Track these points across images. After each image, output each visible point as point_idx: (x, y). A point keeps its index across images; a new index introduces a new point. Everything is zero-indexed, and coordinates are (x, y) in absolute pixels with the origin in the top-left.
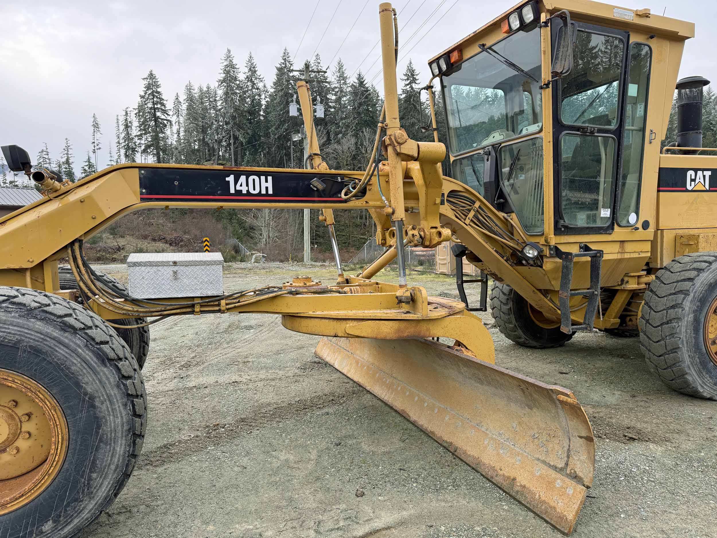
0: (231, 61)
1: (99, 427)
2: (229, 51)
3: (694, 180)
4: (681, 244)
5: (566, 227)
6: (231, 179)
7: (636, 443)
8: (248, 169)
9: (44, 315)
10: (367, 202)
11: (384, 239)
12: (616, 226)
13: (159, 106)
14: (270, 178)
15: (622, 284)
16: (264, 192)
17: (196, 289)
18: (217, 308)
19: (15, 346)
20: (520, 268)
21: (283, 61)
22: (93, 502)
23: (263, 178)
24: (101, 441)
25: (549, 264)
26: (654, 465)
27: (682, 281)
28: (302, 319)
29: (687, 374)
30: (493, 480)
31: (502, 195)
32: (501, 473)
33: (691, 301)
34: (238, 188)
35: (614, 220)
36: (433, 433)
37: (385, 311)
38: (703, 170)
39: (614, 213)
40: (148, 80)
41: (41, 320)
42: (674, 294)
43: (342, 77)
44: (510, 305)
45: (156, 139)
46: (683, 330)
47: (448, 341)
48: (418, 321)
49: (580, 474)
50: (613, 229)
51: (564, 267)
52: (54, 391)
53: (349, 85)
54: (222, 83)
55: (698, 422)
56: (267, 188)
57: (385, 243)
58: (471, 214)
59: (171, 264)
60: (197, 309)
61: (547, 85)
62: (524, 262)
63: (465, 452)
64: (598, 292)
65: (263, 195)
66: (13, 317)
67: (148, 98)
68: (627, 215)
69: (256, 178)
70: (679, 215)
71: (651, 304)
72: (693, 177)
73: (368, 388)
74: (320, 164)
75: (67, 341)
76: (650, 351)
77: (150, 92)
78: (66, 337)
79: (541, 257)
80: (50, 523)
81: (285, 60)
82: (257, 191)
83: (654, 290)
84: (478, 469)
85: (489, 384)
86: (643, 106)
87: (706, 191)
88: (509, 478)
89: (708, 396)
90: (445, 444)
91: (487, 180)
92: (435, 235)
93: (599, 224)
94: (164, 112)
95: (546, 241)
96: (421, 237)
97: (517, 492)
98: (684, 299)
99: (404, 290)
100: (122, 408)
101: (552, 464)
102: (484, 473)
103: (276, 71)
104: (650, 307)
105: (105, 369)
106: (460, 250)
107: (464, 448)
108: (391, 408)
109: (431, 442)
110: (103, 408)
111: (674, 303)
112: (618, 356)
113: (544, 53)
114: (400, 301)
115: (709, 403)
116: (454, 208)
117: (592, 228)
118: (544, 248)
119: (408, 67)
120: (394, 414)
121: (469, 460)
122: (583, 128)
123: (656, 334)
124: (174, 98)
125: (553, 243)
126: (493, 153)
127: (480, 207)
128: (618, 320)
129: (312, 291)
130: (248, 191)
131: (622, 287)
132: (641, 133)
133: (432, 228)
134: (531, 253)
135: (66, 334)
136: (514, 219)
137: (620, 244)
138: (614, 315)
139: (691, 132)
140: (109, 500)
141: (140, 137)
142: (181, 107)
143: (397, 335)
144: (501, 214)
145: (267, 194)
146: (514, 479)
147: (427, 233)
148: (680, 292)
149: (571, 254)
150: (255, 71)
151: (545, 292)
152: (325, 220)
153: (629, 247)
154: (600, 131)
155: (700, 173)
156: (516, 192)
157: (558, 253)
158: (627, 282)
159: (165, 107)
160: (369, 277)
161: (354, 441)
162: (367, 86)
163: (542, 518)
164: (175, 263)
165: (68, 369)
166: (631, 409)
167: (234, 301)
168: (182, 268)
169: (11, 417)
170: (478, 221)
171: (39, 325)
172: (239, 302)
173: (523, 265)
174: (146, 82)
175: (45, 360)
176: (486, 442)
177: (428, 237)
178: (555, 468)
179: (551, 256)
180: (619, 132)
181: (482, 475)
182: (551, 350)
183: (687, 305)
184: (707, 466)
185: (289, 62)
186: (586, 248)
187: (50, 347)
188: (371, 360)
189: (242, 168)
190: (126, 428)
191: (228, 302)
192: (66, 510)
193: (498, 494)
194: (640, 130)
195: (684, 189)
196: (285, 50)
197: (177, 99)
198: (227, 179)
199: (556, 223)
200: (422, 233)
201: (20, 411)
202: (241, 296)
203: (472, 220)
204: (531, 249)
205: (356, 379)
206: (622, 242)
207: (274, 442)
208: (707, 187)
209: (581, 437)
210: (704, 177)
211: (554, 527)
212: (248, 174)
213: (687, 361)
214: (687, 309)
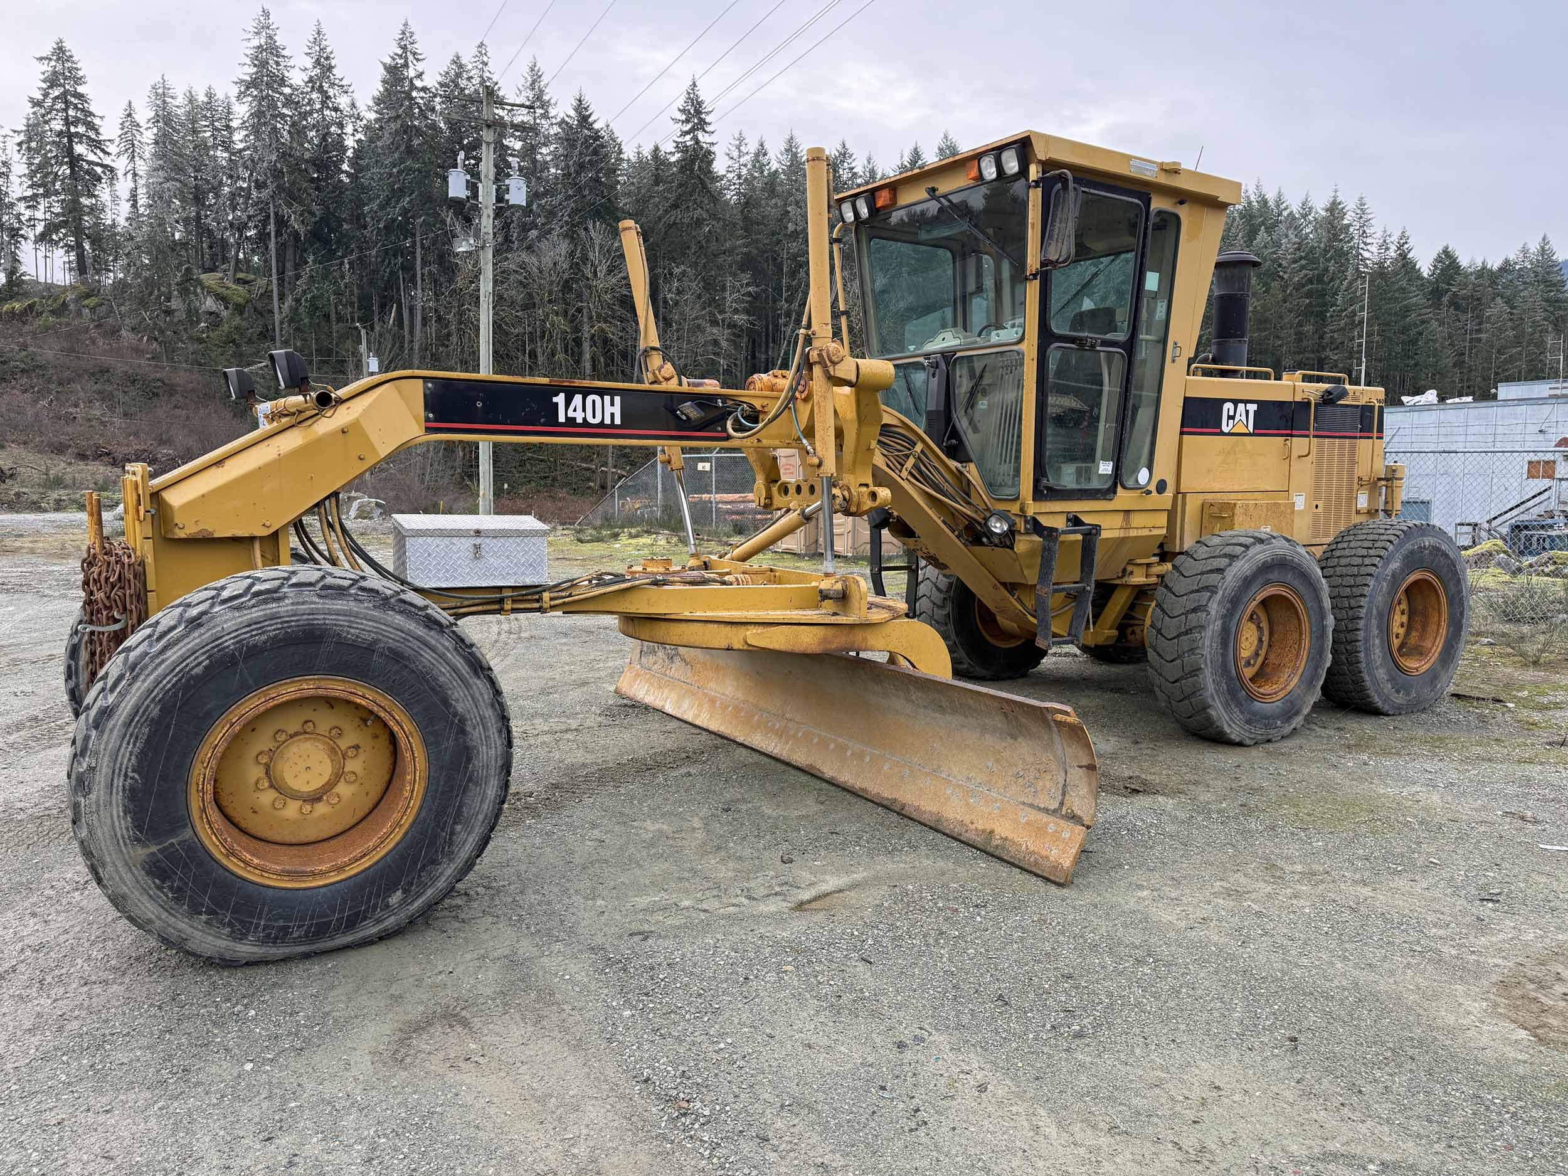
0: (271, 37)
1: (469, 760)
2: (266, 14)
3: (1233, 418)
4: (1211, 516)
5: (1049, 489)
6: (560, 399)
7: (1140, 797)
8: (586, 383)
9: (403, 606)
10: (759, 440)
11: (769, 497)
12: (1119, 488)
13: (81, 129)
14: (617, 399)
15: (1123, 577)
16: (608, 421)
17: (508, 574)
18: (537, 605)
19: (370, 648)
20: (977, 549)
21: (400, 52)
22: (453, 866)
23: (607, 398)
24: (470, 780)
25: (1024, 544)
26: (1165, 818)
27: (1208, 572)
28: (672, 624)
29: (1209, 706)
30: (962, 838)
31: (955, 434)
32: (973, 827)
33: (1220, 602)
34: (571, 414)
35: (1117, 478)
36: (865, 790)
37: (801, 612)
38: (1246, 402)
39: (1117, 468)
40: (53, 63)
41: (401, 612)
42: (1198, 591)
43: (538, 102)
44: (949, 608)
45: (73, 210)
46: (1207, 643)
47: (881, 658)
48: (852, 626)
49: (1079, 813)
50: (1115, 492)
51: (1044, 549)
52: (415, 710)
53: (554, 121)
54: (248, 88)
55: (1220, 772)
56: (612, 415)
57: (771, 504)
58: (911, 462)
59: (472, 533)
60: (508, 605)
61: (1035, 276)
62: (985, 540)
63: (917, 809)
64: (1091, 588)
65: (607, 426)
66: (366, 607)
67: (51, 109)
68: (1136, 471)
69: (597, 398)
70: (1210, 470)
71: (1165, 606)
72: (1231, 413)
73: (740, 739)
74: (662, 367)
75: (434, 642)
76: (1161, 675)
77: (56, 92)
78: (431, 637)
79: (1012, 533)
80: (399, 893)
81: (404, 48)
82: (597, 420)
83: (1170, 585)
84: (940, 827)
85: (954, 711)
86: (1165, 304)
87: (1249, 435)
88: (983, 831)
89: (1237, 740)
90: (885, 803)
91: (932, 407)
92: (866, 496)
93: (1095, 484)
94: (96, 145)
95: (1022, 510)
96: (845, 499)
97: (997, 846)
98: (1210, 598)
99: (832, 580)
100: (496, 735)
101: (1042, 806)
102: (948, 832)
103: (381, 72)
104: (1163, 610)
105: (478, 682)
106: (883, 517)
107: (916, 804)
108: (788, 764)
109: (861, 802)
110: (476, 734)
111: (1196, 604)
112: (1111, 690)
113: (1033, 227)
114: (824, 596)
115: (1238, 750)
116: (886, 453)
117: (1086, 490)
118: (1017, 520)
119: (689, 93)
120: (793, 772)
121: (925, 818)
122: (1081, 339)
123: (1169, 649)
124: (122, 114)
125: (1030, 512)
126: (943, 366)
127: (922, 451)
128: (1115, 633)
129: (689, 579)
130: (585, 419)
131: (1124, 581)
132: (1161, 346)
133: (861, 485)
134: (998, 527)
135: (432, 633)
136: (972, 472)
137: (1124, 515)
138: (1109, 623)
139: (1231, 340)
140: (469, 865)
141: (32, 202)
142: (138, 137)
143: (822, 647)
144: (953, 464)
145: (612, 425)
146: (992, 832)
147: (855, 494)
148: (1206, 588)
149: (1056, 530)
150: (330, 68)
151: (1011, 587)
152: (669, 462)
153: (1137, 520)
154: (1105, 343)
155: (1241, 406)
156: (976, 430)
157: (1036, 527)
158: (1131, 573)
159: (98, 133)
160: (744, 558)
161: (750, 805)
162: (596, 126)
163: (1031, 872)
164: (478, 532)
165: (435, 679)
166: (1133, 758)
167: (564, 594)
168: (487, 540)
169: (333, 751)
170: (920, 474)
171: (399, 619)
172: (570, 595)
173: (982, 544)
174: (46, 67)
175: (406, 666)
176: (949, 792)
177: (855, 499)
178: (1046, 811)
179: (1027, 533)
180: (1130, 346)
181: (944, 834)
182: (1009, 682)
183: (1214, 607)
184: (1228, 817)
185: (414, 54)
186: (1076, 521)
187: (413, 650)
188: (740, 695)
189: (577, 383)
190: (500, 763)
191: (552, 595)
192: (420, 876)
193: (969, 853)
194: (1159, 342)
195: (1218, 430)
196: (406, 24)
197: (129, 115)
198: (555, 400)
199: (1036, 482)
200: (846, 493)
201: (343, 744)
202: (572, 586)
203: (910, 473)
204: (999, 520)
205: (713, 727)
206: (1127, 512)
207: (627, 811)
208: (1251, 428)
209: (1080, 767)
210: (1247, 412)
211: (1048, 880)
212: (586, 392)
213: (1211, 687)
214: (1213, 612)
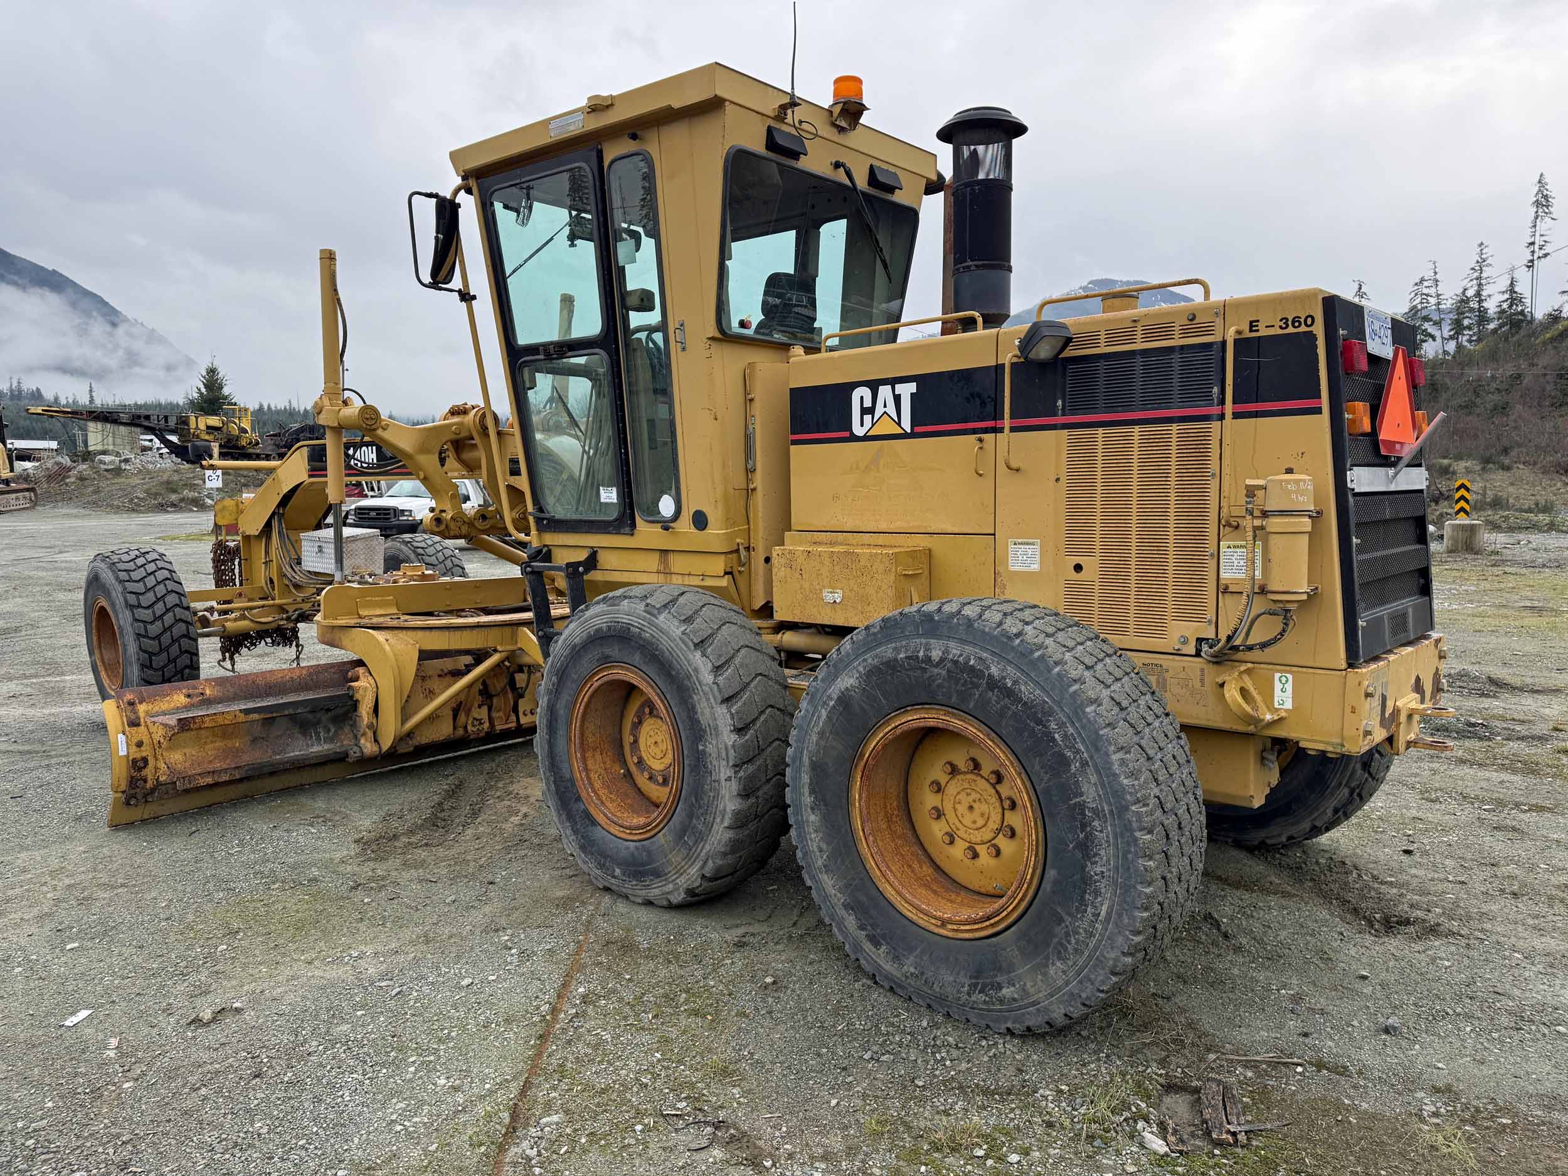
3: (871, 411)
12: (637, 520)
35: (627, 508)
38: (893, 382)
39: (625, 495)
50: (633, 525)
68: (655, 499)
70: (836, 497)
72: (868, 403)
87: (904, 436)
125: (537, 544)
137: (661, 556)
153: (678, 563)
154: (576, 346)
155: (885, 391)
180: (613, 341)
195: (847, 434)
206: (664, 552)
208: (907, 425)
210: (897, 399)
